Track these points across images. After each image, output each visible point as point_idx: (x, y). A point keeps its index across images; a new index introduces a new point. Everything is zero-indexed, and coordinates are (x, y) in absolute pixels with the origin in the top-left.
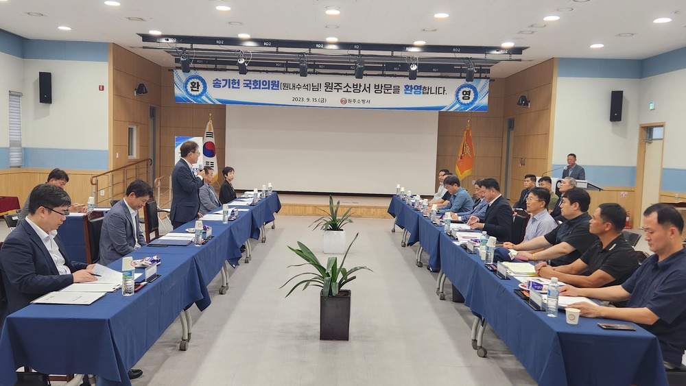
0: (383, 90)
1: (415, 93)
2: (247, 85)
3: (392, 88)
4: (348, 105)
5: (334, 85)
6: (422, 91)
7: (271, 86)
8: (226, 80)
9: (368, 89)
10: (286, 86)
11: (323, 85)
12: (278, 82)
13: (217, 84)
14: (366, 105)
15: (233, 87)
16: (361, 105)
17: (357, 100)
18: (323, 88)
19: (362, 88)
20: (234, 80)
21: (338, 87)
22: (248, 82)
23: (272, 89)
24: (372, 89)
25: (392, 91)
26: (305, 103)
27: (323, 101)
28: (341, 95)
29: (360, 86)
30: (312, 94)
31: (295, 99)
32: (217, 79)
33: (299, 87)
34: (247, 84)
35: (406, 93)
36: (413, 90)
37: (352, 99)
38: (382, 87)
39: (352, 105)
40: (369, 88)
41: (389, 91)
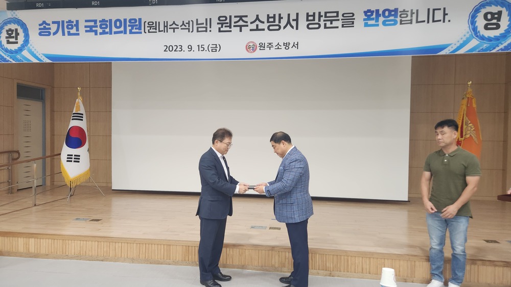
0: (322, 23)
1: (384, 23)
2: (90, 29)
3: (340, 17)
4: (259, 54)
5: (234, 20)
6: (398, 19)
7: (128, 28)
8: (58, 23)
9: (294, 24)
10: (153, 27)
11: (215, 21)
12: (140, 20)
13: (44, 30)
14: (292, 52)
15: (69, 34)
16: (283, 53)
17: (274, 45)
18: (215, 26)
19: (284, 22)
20: (70, 21)
21: (241, 23)
22: (92, 24)
23: (131, 32)
24: (303, 22)
25: (339, 24)
26: (186, 54)
27: (215, 48)
28: (248, 36)
29: (280, 18)
30: (197, 38)
31: (168, 48)
32: (44, 22)
33: (174, 27)
34: (91, 27)
35: (366, 25)
36: (381, 19)
37: (266, 41)
38: (320, 16)
39: (267, 53)
40: (297, 20)
41: (335, 24)
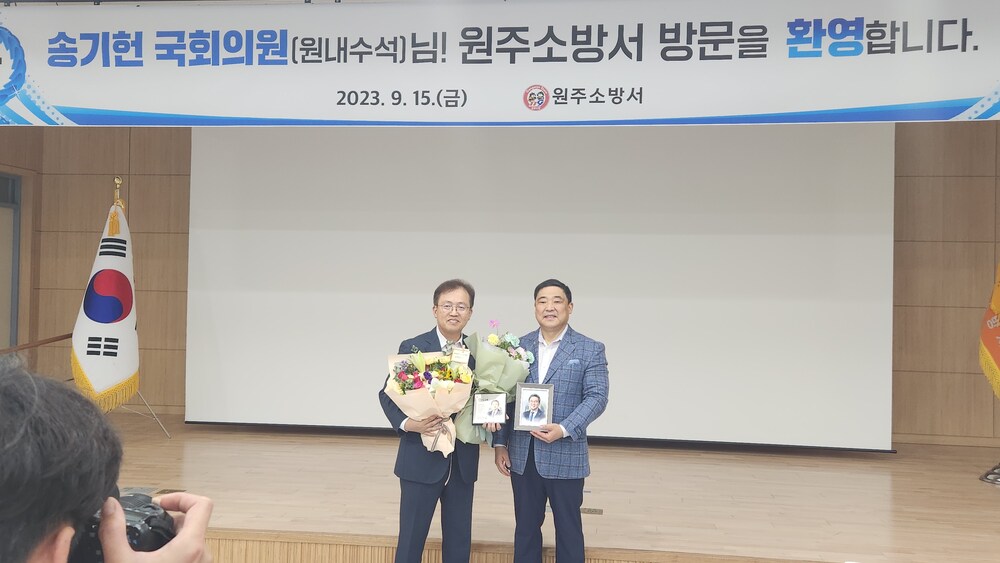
0: (695, 48)
1: (833, 51)
2: (168, 53)
3: (736, 35)
4: (552, 112)
5: (497, 36)
6: (865, 42)
7: (257, 52)
8: (94, 37)
9: (632, 47)
10: (314, 50)
11: (454, 39)
12: (284, 33)
13: (62, 53)
14: (628, 110)
15: (120, 62)
16: (608, 111)
17: (588, 92)
18: (455, 51)
19: (610, 44)
20: (122, 34)
21: (513, 44)
22: (173, 40)
23: (262, 61)
24: (652, 45)
25: (732, 49)
26: (387, 112)
27: (453, 99)
28: (528, 72)
29: (602, 34)
30: (410, 77)
31: (346, 98)
32: (62, 36)
33: (362, 50)
34: (170, 48)
35: (793, 53)
36: (827, 41)
37: (569, 86)
38: (691, 32)
39: (571, 111)
40: (638, 40)
41: (724, 49)
